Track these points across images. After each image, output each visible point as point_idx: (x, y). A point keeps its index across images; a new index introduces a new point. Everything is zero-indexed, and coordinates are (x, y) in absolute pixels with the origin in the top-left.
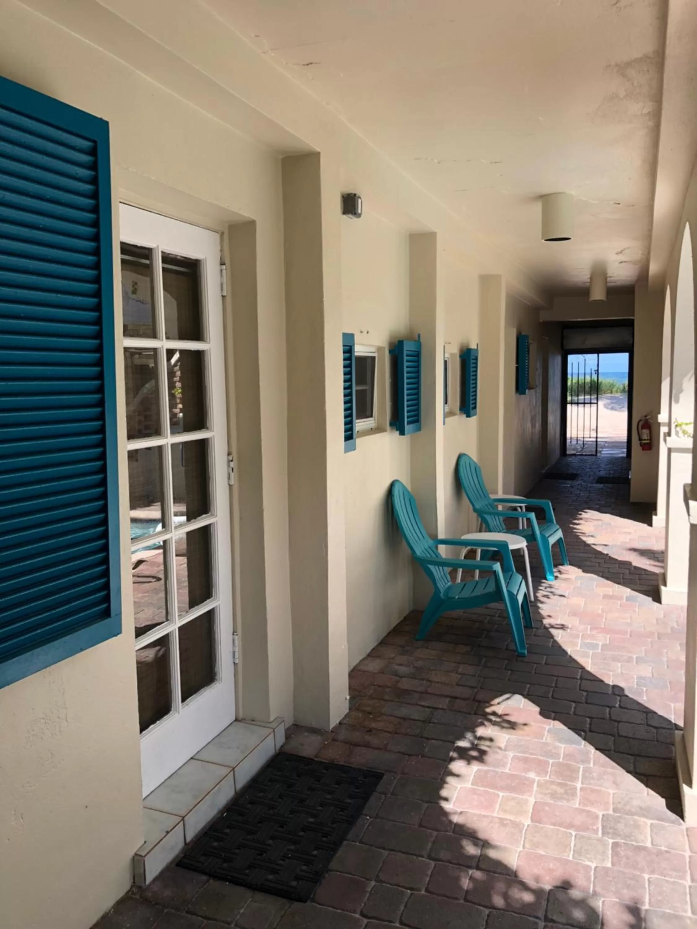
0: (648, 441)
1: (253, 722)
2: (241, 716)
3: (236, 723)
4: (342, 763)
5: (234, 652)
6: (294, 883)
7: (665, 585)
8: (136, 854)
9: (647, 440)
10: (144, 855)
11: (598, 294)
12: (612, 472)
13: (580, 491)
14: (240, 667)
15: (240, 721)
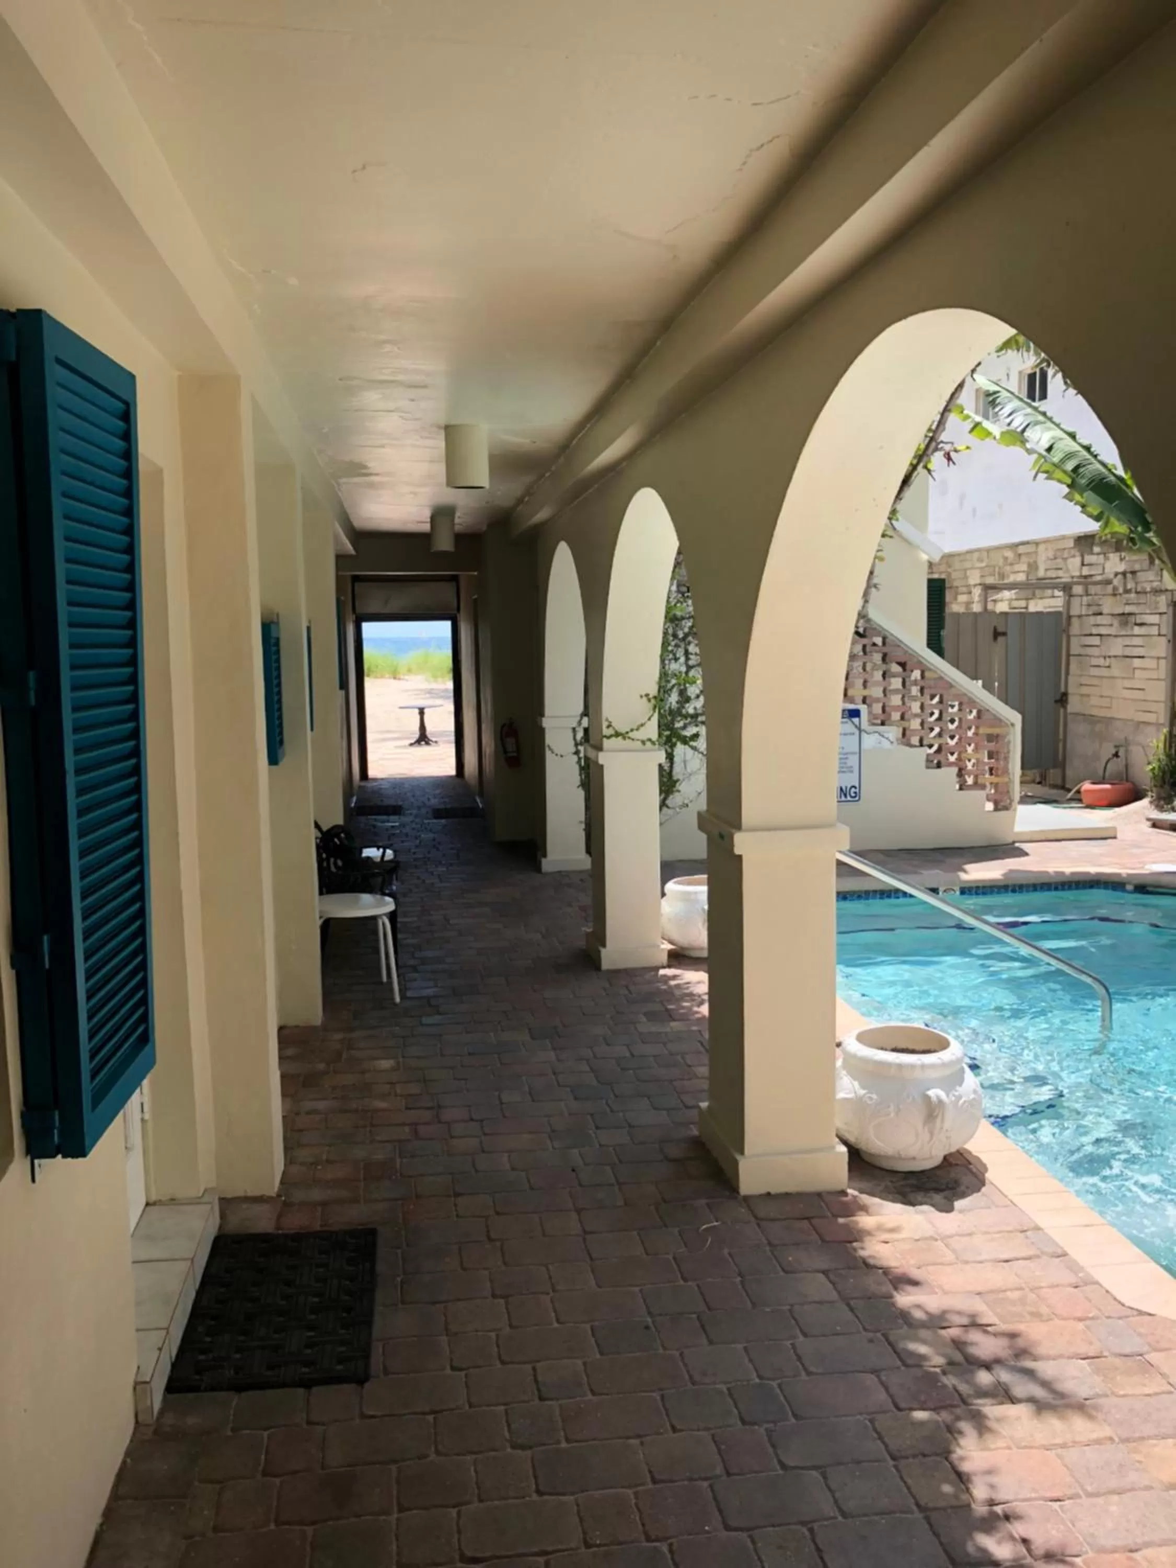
0: (515, 754)
1: (173, 1202)
2: (153, 1198)
3: (149, 1208)
4: (318, 1228)
5: (142, 1104)
6: (340, 1367)
7: (604, 945)
8: (136, 1384)
9: (513, 752)
10: (148, 1380)
11: (445, 543)
12: (447, 800)
13: (418, 831)
14: (150, 1125)
15: (154, 1204)
